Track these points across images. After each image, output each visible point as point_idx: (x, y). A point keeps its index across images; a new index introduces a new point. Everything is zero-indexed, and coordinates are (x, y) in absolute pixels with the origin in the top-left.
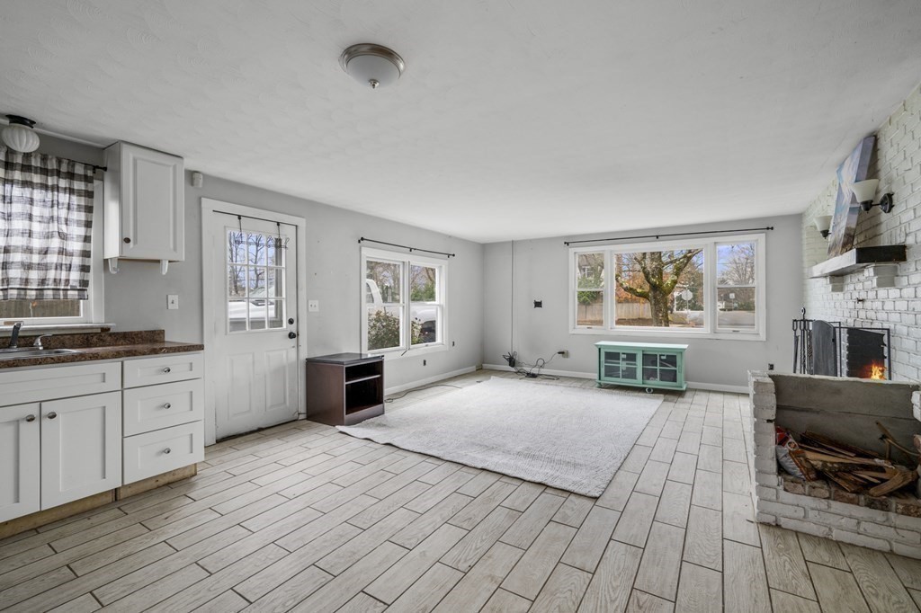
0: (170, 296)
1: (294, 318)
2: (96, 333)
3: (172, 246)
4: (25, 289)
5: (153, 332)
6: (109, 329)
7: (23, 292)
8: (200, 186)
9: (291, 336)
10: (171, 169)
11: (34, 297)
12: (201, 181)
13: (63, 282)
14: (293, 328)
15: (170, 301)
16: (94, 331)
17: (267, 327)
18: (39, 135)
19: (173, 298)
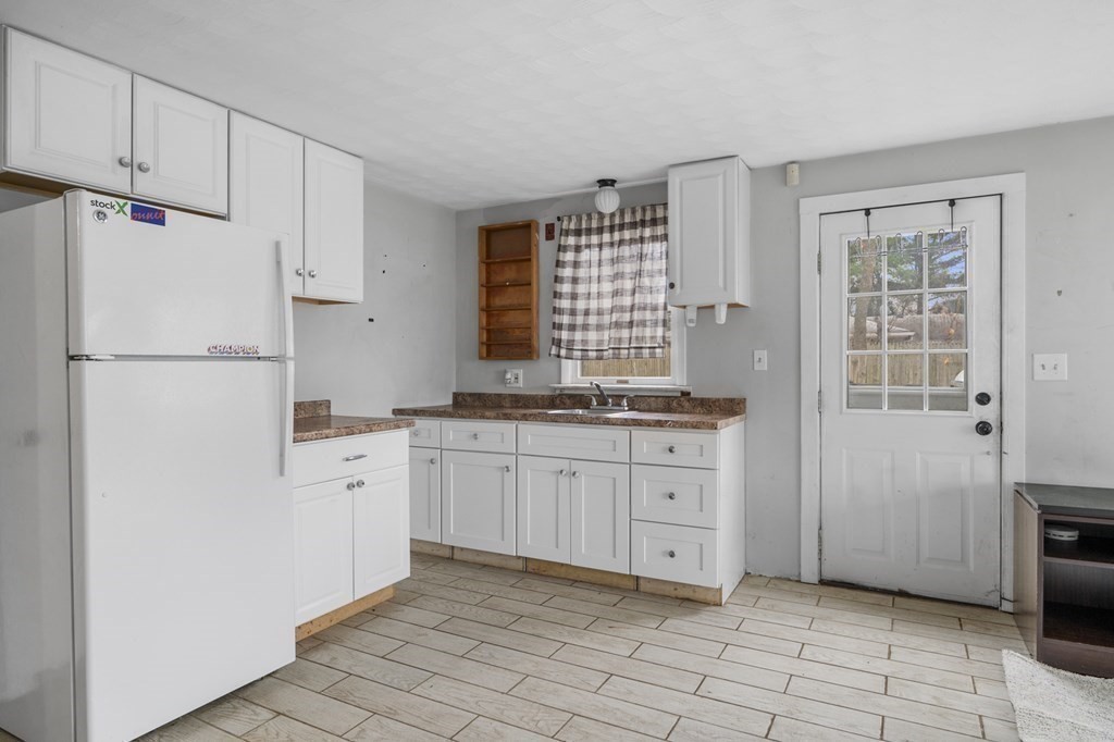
0: (756, 352)
1: (992, 391)
2: (676, 397)
3: (721, 284)
4: (619, 348)
5: (732, 400)
6: (689, 394)
7: (617, 351)
8: (796, 182)
9: (983, 428)
10: (720, 178)
11: (611, 356)
12: (796, 173)
13: (648, 339)
14: (988, 413)
15: (756, 359)
16: (675, 394)
17: (926, 409)
18: (618, 191)
19: (762, 354)
